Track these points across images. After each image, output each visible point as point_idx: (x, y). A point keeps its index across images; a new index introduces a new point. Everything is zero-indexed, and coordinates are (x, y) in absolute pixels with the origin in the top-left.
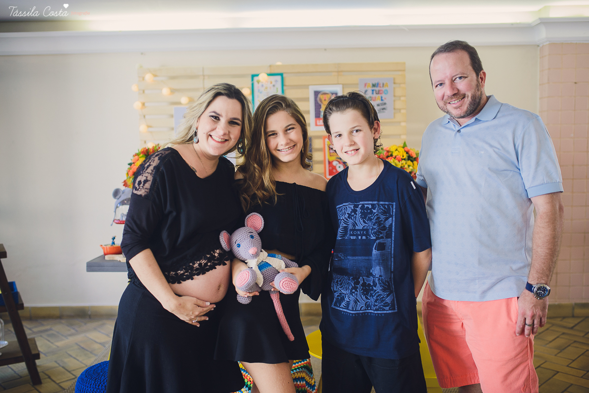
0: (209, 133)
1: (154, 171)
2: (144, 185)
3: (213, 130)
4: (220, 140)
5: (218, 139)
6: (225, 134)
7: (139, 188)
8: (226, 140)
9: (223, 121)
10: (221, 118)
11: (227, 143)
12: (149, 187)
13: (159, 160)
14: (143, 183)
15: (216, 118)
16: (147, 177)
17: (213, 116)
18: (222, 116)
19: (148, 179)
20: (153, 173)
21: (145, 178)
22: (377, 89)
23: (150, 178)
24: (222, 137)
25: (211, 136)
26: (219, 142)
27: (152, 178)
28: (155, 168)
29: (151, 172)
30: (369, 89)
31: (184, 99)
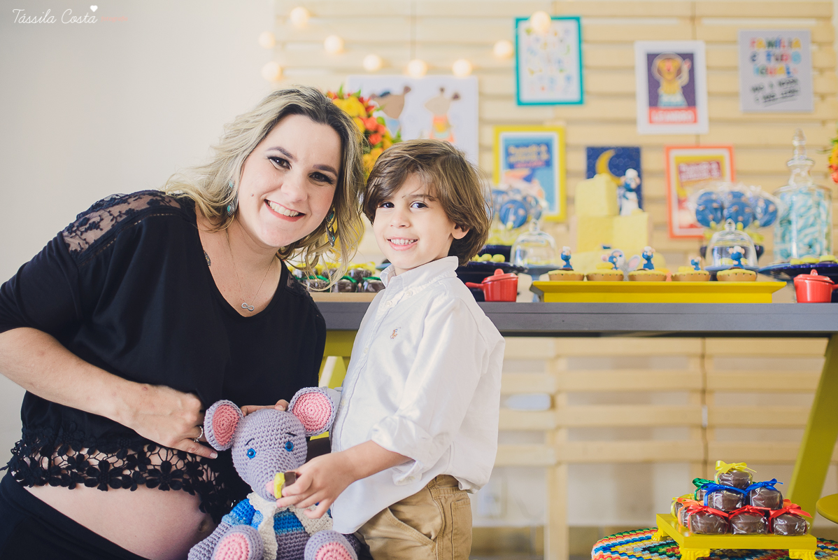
0: (263, 197)
1: (124, 217)
2: (86, 230)
3: (274, 189)
4: (287, 213)
5: (281, 210)
6: (298, 202)
7: (75, 232)
8: (300, 215)
9: (298, 171)
10: (293, 164)
11: (301, 220)
12: (91, 241)
13: (148, 203)
14: (88, 225)
15: (282, 162)
16: (102, 220)
17: (274, 158)
18: (296, 160)
19: (102, 224)
20: (120, 219)
21: (97, 219)
22: (777, 51)
23: (107, 225)
24: (292, 207)
25: (267, 201)
26: (284, 217)
27: (109, 227)
28: (130, 212)
29: (116, 214)
30: (762, 52)
31: (371, 62)
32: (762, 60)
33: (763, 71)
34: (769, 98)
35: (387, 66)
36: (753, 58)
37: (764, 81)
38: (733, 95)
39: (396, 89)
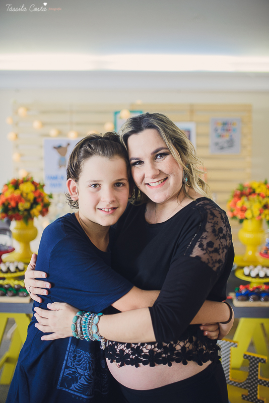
22: (226, 127)
30: (220, 127)
31: (53, 132)
32: (219, 131)
33: (220, 136)
34: (222, 148)
35: (60, 133)
36: (216, 130)
37: (220, 140)
38: (206, 146)
39: (64, 145)
